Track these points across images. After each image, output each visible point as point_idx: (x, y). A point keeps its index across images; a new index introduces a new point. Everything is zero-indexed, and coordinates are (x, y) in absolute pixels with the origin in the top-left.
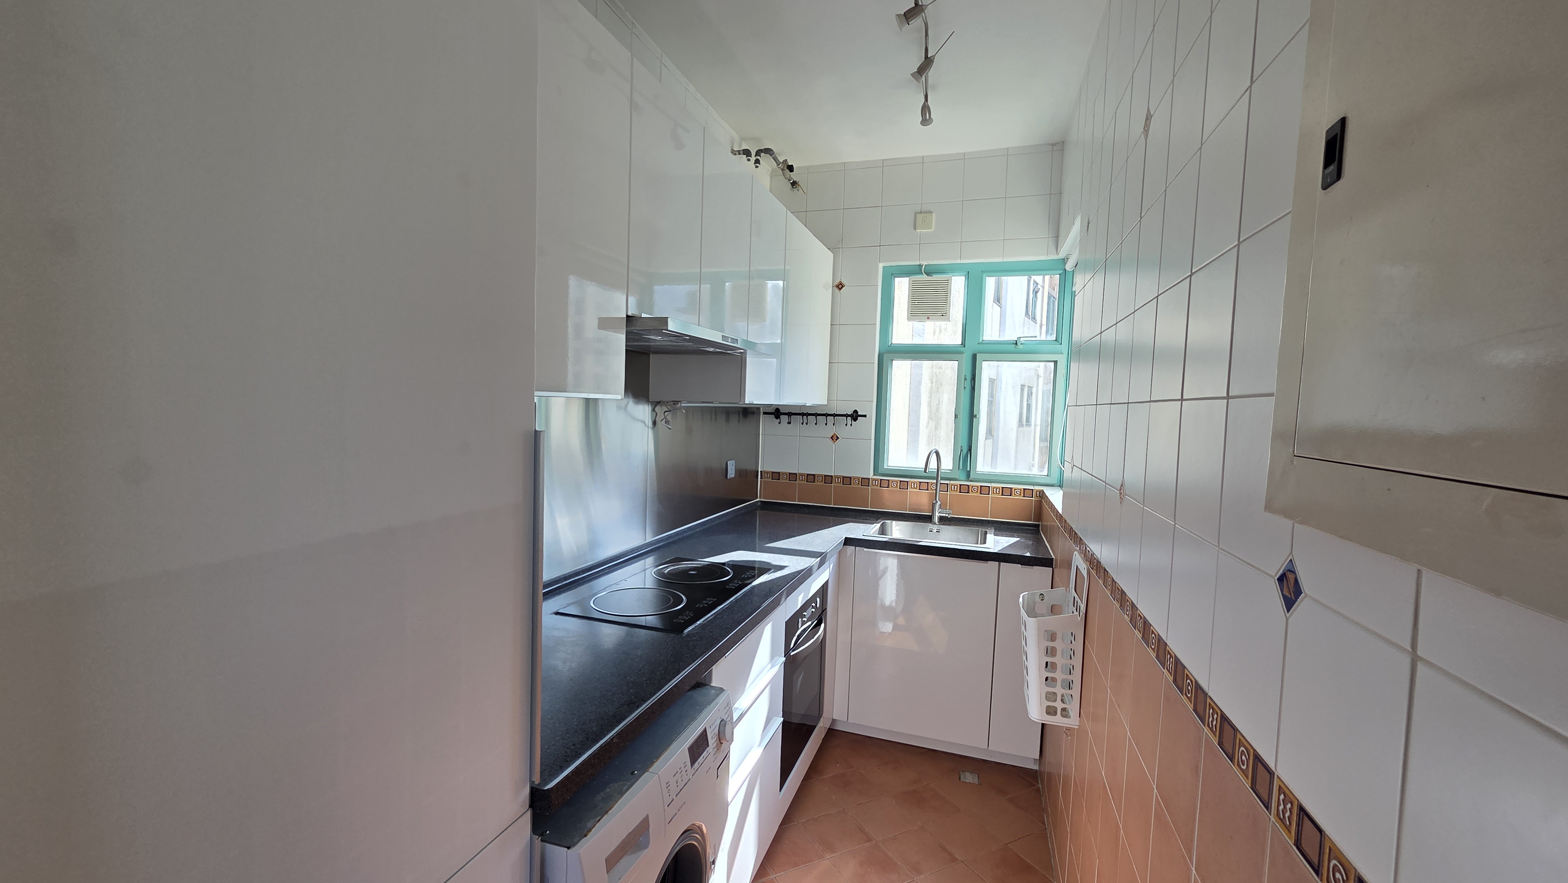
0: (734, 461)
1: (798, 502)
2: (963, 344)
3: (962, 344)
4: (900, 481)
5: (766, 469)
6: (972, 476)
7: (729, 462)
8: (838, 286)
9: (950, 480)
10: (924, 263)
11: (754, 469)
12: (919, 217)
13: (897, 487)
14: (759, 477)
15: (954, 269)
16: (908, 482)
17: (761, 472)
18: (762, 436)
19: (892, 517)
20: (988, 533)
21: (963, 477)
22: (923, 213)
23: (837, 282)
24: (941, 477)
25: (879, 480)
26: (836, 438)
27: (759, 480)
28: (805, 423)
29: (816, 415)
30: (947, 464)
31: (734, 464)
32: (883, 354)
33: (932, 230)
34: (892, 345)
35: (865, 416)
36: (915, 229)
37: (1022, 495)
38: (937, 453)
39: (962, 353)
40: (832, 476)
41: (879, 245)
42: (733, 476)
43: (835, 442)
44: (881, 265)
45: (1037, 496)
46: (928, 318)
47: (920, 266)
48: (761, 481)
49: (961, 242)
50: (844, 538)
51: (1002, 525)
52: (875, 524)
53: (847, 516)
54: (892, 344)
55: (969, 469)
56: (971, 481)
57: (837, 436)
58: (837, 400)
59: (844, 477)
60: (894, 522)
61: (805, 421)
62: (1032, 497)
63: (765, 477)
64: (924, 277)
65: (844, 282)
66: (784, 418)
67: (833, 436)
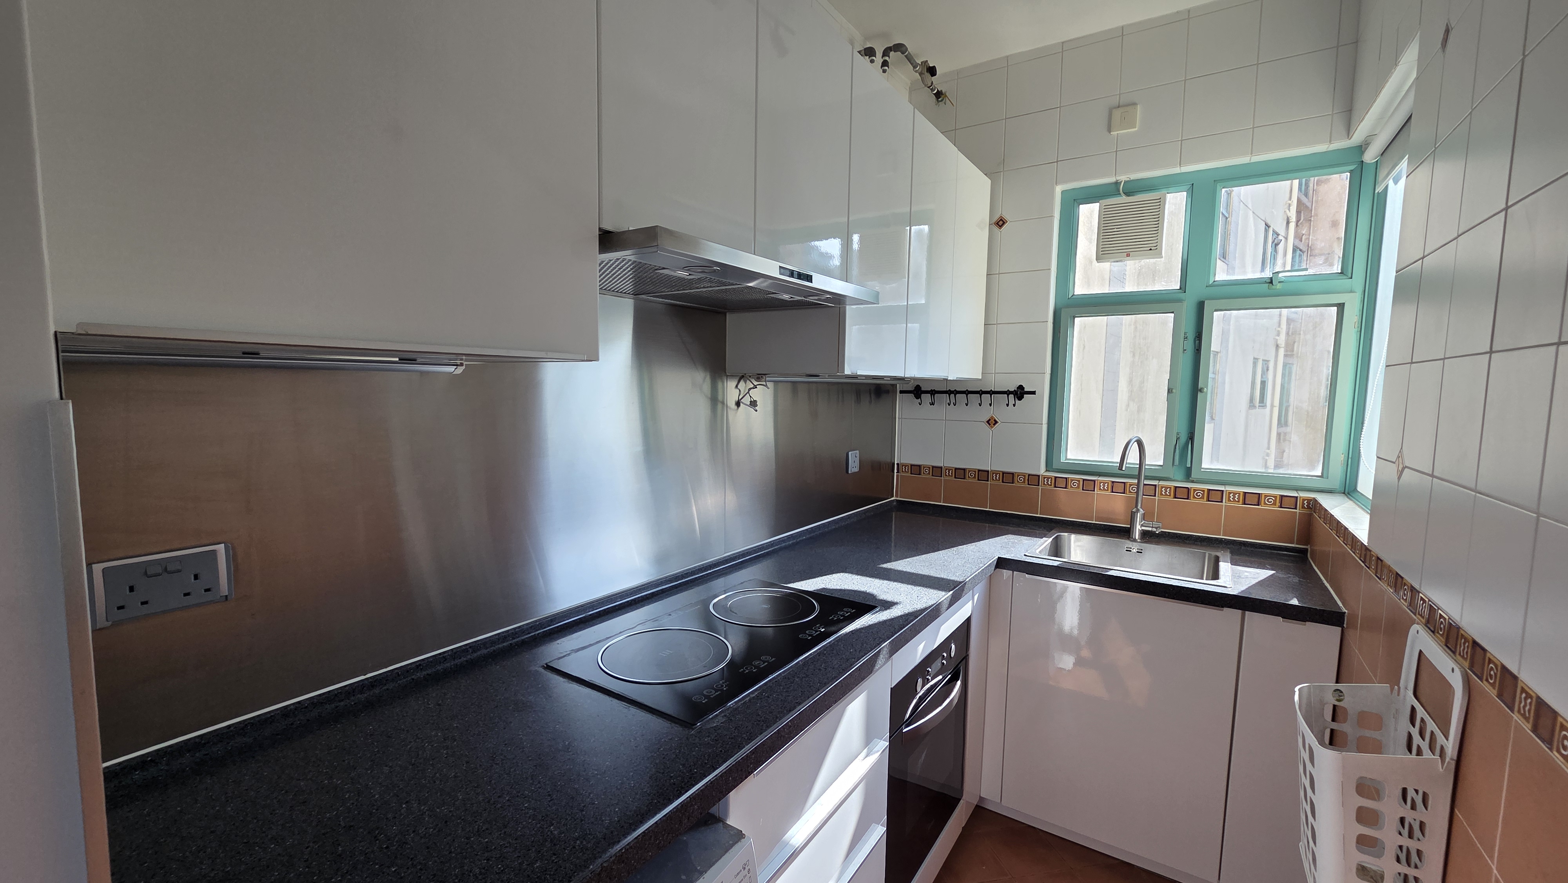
0: (858, 452)
1: (943, 503)
2: (1183, 288)
3: (1180, 289)
4: (1084, 480)
5: (904, 461)
6: (1194, 475)
7: (850, 453)
8: (997, 224)
9: (1159, 480)
10: (1123, 178)
11: (889, 460)
12: (1117, 114)
13: (1078, 487)
14: (896, 471)
15: (1170, 183)
16: (1094, 481)
17: (898, 464)
18: (899, 420)
19: (1071, 527)
20: (1221, 559)
21: (1180, 475)
22: (1122, 106)
23: (996, 218)
24: (1145, 476)
25: (1053, 478)
26: (994, 422)
27: (895, 474)
28: (952, 404)
29: (967, 393)
30: (1155, 457)
31: (858, 455)
32: (1061, 309)
33: (1136, 129)
34: (1074, 297)
35: (1033, 393)
36: (1110, 132)
37: (1278, 504)
38: (1140, 443)
39: (1180, 301)
40: (988, 471)
41: (1056, 161)
42: (856, 470)
43: (992, 427)
44: (1059, 189)
45: (1303, 507)
46: (1128, 255)
47: (1117, 183)
48: (897, 476)
49: (1182, 141)
50: (997, 557)
51: (1243, 548)
52: (1044, 539)
53: (1007, 524)
54: (1074, 295)
55: (1189, 465)
56: (1193, 482)
57: (995, 420)
58: (995, 373)
59: (1003, 473)
60: (1073, 536)
61: (953, 401)
62: (1296, 508)
63: (903, 471)
64: (1124, 199)
65: (1006, 217)
66: (926, 398)
67: (990, 420)
